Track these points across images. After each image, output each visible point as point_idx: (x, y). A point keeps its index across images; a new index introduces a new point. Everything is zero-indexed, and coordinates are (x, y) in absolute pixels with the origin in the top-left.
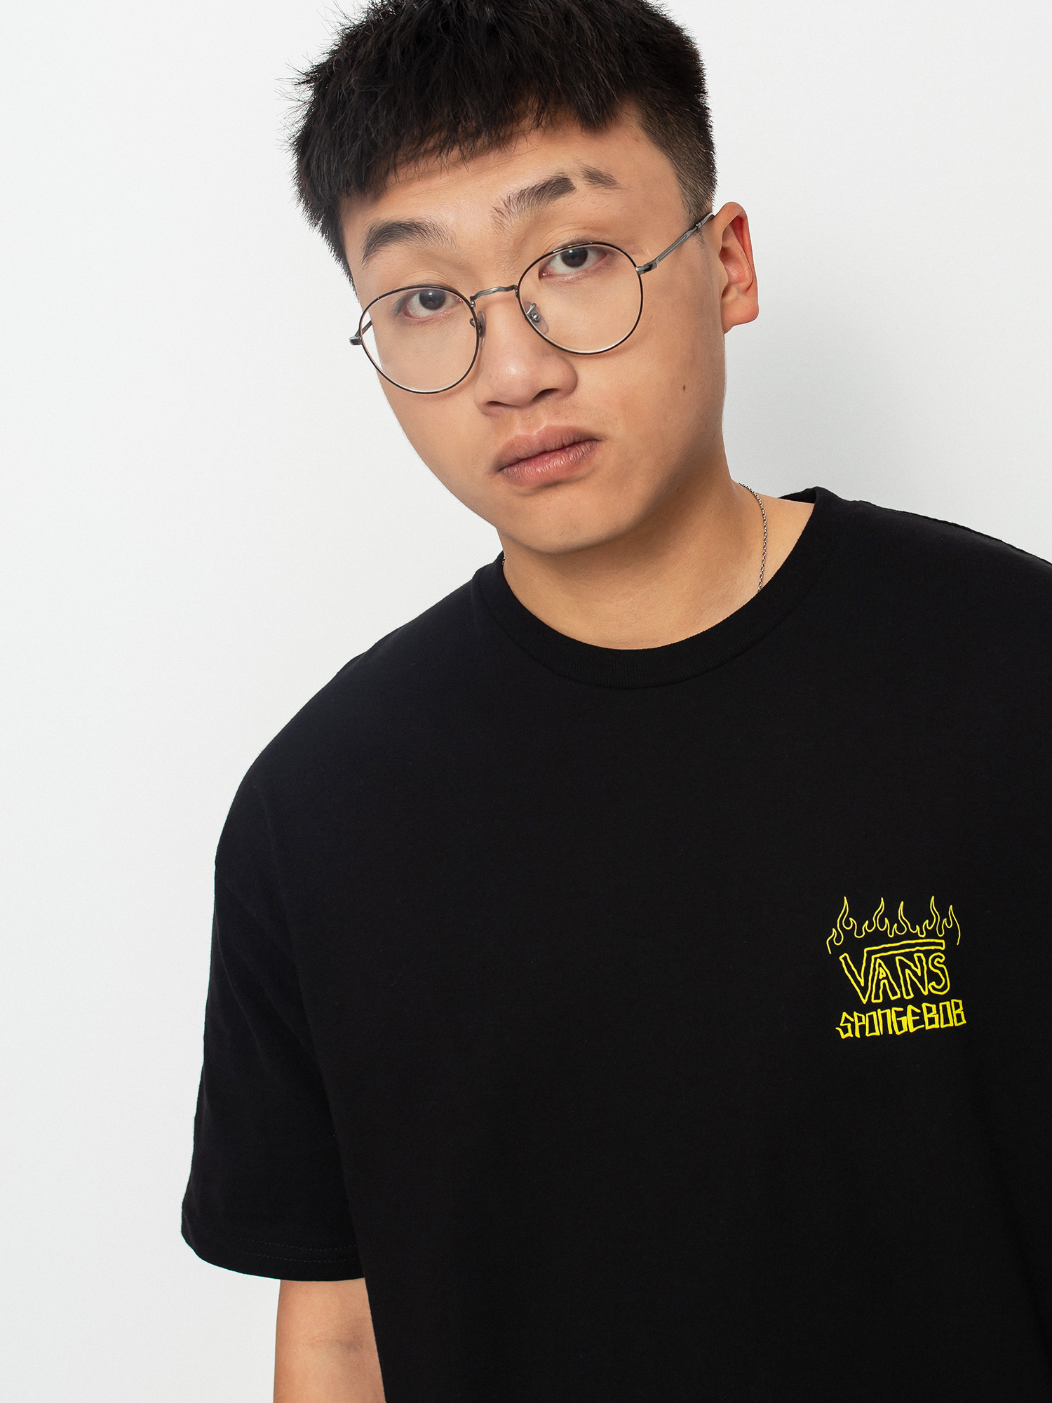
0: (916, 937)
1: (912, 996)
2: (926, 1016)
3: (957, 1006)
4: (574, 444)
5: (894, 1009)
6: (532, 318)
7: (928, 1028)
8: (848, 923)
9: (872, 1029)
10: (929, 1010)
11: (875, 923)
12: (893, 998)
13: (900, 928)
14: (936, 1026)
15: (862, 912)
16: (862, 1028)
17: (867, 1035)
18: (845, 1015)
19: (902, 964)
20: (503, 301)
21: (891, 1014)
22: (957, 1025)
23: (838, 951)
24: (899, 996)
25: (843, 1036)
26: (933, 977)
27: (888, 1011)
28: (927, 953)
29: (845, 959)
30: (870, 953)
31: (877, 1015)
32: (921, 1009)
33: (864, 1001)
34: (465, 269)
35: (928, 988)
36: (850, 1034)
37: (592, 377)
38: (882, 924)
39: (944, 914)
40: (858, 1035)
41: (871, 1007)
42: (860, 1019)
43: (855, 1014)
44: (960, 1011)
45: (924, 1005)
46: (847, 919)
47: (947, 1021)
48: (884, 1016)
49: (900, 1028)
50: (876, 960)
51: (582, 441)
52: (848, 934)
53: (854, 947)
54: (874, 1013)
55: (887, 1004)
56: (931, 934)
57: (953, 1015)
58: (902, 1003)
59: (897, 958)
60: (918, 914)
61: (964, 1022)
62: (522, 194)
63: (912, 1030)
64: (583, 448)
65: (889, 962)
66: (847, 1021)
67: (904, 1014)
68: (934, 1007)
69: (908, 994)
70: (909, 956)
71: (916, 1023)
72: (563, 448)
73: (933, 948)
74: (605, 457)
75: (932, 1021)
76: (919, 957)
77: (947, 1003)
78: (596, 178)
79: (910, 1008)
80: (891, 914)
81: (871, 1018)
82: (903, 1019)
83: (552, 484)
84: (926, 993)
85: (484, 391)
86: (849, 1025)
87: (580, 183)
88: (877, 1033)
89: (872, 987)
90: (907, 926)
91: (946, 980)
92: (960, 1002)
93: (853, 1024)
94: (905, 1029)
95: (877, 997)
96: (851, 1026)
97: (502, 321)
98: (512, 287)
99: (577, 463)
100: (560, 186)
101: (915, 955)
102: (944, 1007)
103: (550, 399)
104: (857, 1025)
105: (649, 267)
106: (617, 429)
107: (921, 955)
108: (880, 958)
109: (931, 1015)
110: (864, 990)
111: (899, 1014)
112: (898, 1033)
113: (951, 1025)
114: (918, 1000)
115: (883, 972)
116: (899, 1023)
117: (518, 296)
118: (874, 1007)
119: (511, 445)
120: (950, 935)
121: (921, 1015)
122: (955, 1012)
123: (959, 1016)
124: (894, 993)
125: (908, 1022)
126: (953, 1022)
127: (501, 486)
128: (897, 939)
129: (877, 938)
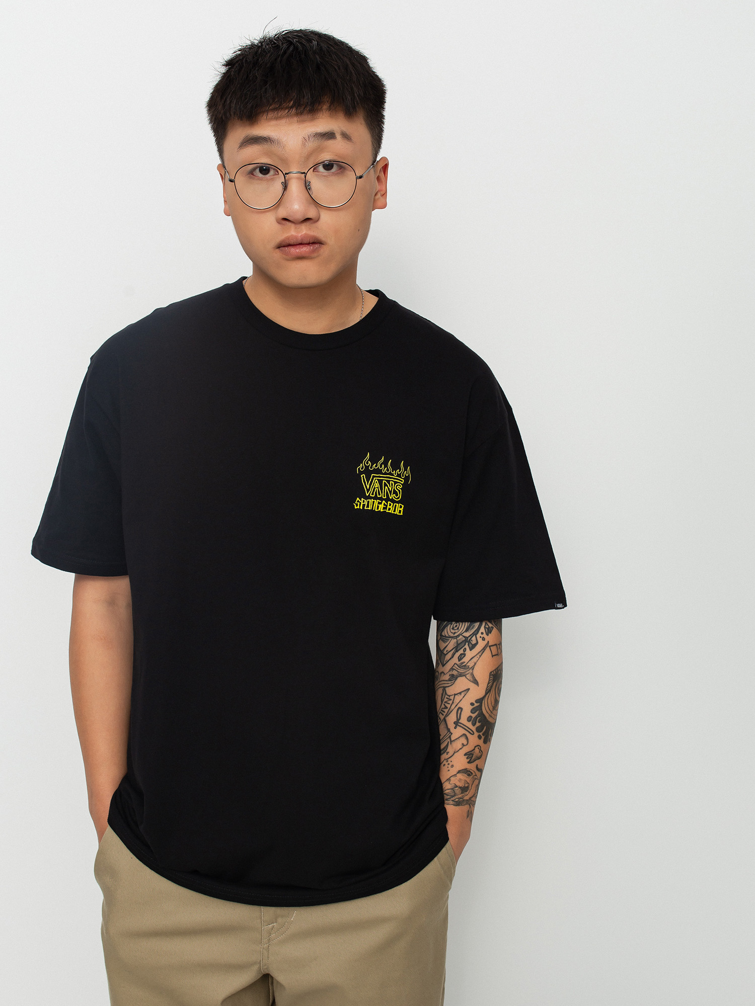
0: (393, 475)
1: (386, 497)
2: (388, 507)
3: (401, 507)
4: (314, 243)
5: (378, 500)
6: (307, 186)
7: (387, 511)
8: (367, 463)
9: (368, 506)
10: (390, 505)
11: (379, 465)
12: (378, 496)
13: (388, 470)
14: (390, 512)
15: (374, 460)
16: (364, 505)
17: (365, 508)
18: (358, 499)
19: (386, 485)
20: (298, 178)
21: (376, 502)
22: (398, 514)
23: (361, 473)
24: (381, 496)
25: (356, 508)
26: (395, 492)
27: (375, 501)
28: (395, 483)
29: (363, 476)
30: (374, 477)
31: (371, 501)
32: (387, 503)
33: (367, 495)
34: (285, 161)
35: (392, 496)
36: (358, 507)
37: (326, 218)
38: (381, 467)
39: (406, 469)
40: (361, 508)
41: (369, 498)
42: (364, 501)
43: (362, 499)
44: (402, 509)
45: (389, 502)
46: (368, 461)
47: (394, 511)
48: (374, 502)
49: (378, 509)
50: (376, 480)
51: (316, 242)
52: (367, 467)
53: (368, 473)
54: (370, 500)
55: (376, 498)
56: (399, 475)
58: (381, 499)
59: (384, 481)
60: (395, 466)
61: (402, 514)
62: (315, 135)
63: (382, 510)
64: (317, 246)
65: (380, 482)
66: (358, 501)
67: (381, 503)
68: (392, 504)
69: (384, 496)
70: (388, 482)
71: (384, 508)
72: (309, 244)
73: (398, 481)
74: (324, 251)
75: (389, 509)
76: (392, 483)
77: (397, 504)
78: (346, 136)
79: (384, 502)
80: (385, 463)
81: (368, 502)
82: (380, 505)
83: (300, 258)
84: (391, 498)
85: (282, 212)
86: (359, 503)
87: (338, 136)
88: (369, 508)
89: (371, 490)
90: (390, 470)
91: (400, 495)
92: (403, 506)
93: (360, 503)
94: (379, 510)
95: (372, 494)
96: (360, 504)
97: (295, 187)
98: (304, 173)
99: (314, 251)
100: (330, 135)
101: (391, 482)
102: (396, 505)
103: (308, 223)
104: (362, 504)
105: (361, 177)
106: (331, 241)
107: (393, 483)
108: (377, 479)
109: (390, 507)
110: (368, 490)
111: (379, 503)
112: (376, 510)
113: (396, 513)
114: (387, 500)
115: (377, 485)
116: (378, 507)
117: (305, 177)
118: (371, 498)
119: (288, 238)
120: (406, 479)
121: (387, 506)
122: (399, 509)
123: (400, 511)
124: (379, 495)
125: (381, 507)
126: (397, 512)
127: (277, 254)
128: (385, 474)
129: (378, 471)
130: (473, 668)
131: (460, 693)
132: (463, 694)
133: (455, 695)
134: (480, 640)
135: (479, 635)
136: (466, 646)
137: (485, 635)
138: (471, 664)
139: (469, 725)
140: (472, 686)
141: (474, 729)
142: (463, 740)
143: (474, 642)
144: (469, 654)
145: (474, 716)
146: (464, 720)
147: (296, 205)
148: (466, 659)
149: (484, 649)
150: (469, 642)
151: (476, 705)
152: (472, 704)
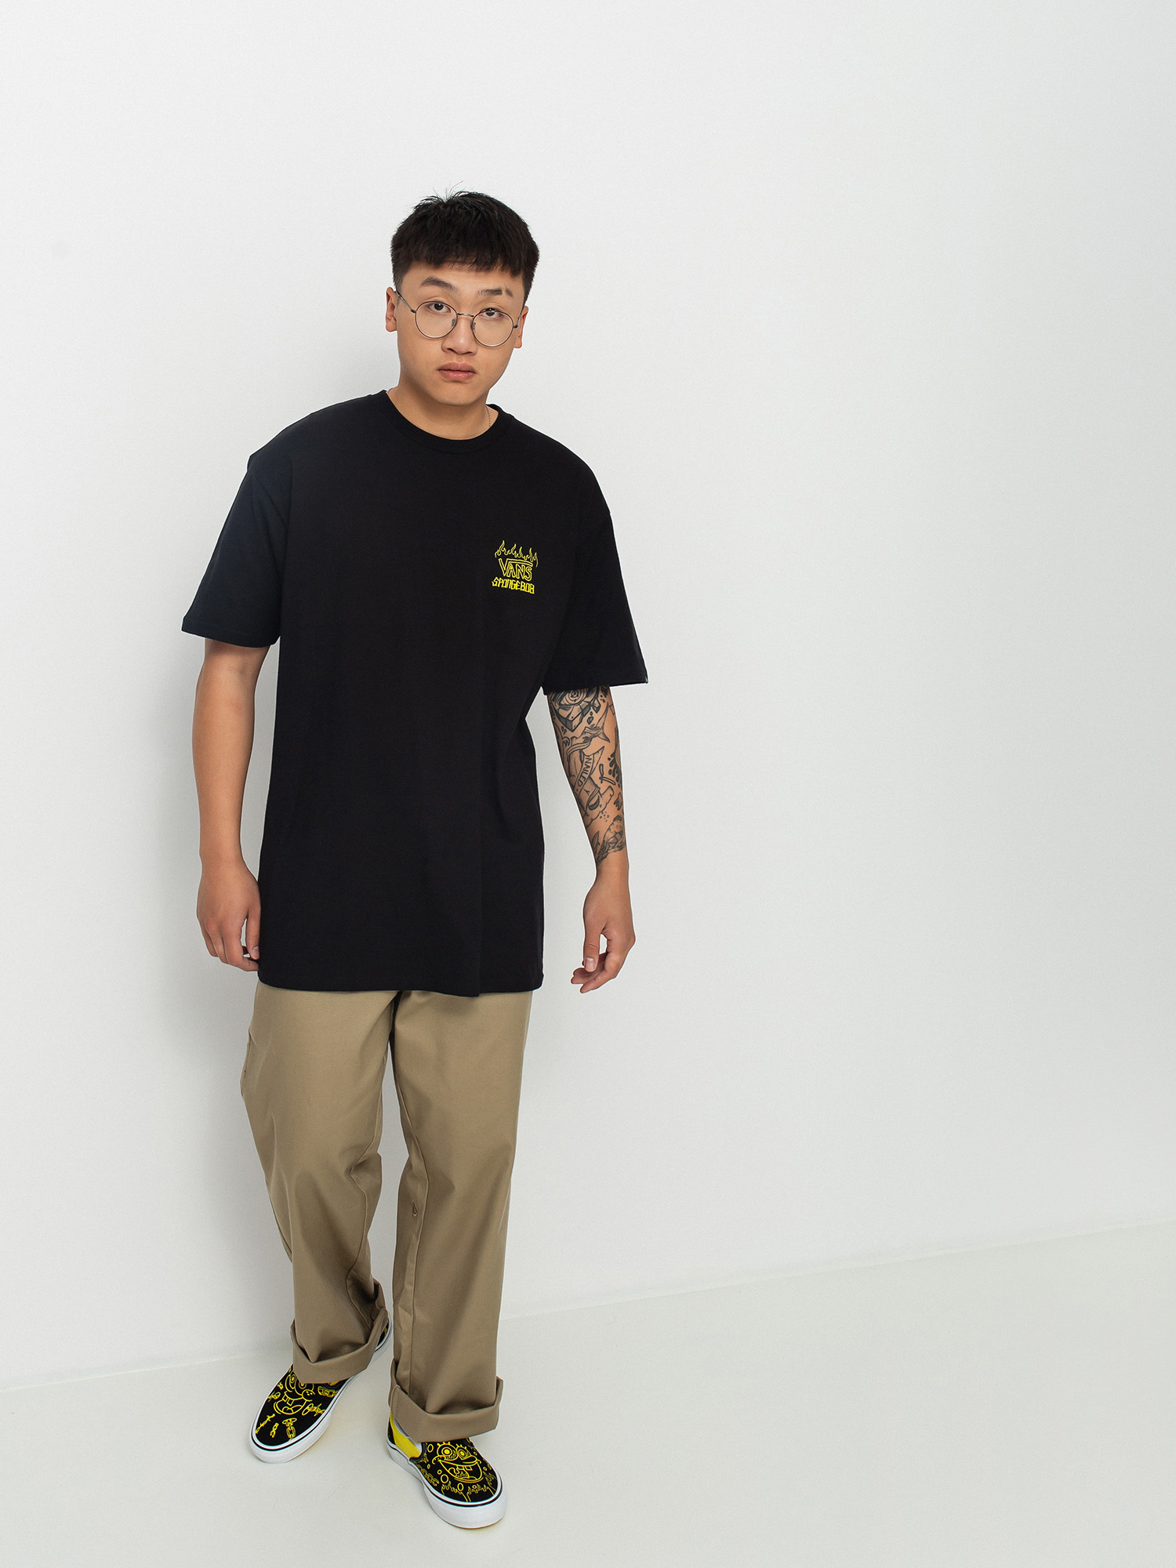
0: (524, 559)
2: (522, 587)
3: (532, 587)
4: (469, 371)
6: (472, 326)
7: (522, 591)
8: (503, 548)
9: (504, 585)
10: (523, 585)
11: (511, 552)
12: (513, 577)
13: (519, 555)
14: (525, 591)
15: (508, 547)
16: (501, 584)
17: (502, 586)
18: (497, 578)
19: (518, 568)
20: (466, 319)
21: (512, 581)
23: (498, 557)
24: (515, 577)
25: (495, 585)
26: (526, 574)
28: (526, 566)
29: (500, 560)
30: (508, 560)
31: (507, 581)
32: (520, 583)
33: (504, 576)
34: (459, 305)
35: (524, 577)
37: (481, 353)
38: (514, 552)
39: (533, 555)
40: (499, 586)
41: (506, 578)
42: (501, 581)
43: (501, 578)
45: (522, 582)
47: (527, 590)
48: (509, 581)
49: (514, 587)
50: (510, 564)
51: (471, 371)
52: (503, 553)
53: (504, 558)
55: (511, 578)
56: (528, 560)
57: (530, 589)
58: (515, 579)
59: (516, 565)
60: (525, 553)
61: (534, 592)
62: (487, 290)
63: (517, 590)
64: (470, 374)
65: (514, 565)
68: (525, 584)
69: (518, 577)
70: (520, 565)
71: (518, 587)
72: (464, 371)
73: (528, 565)
74: (475, 379)
75: (524, 589)
77: (529, 584)
78: (509, 293)
79: (518, 581)
80: (517, 550)
81: (505, 581)
83: (456, 381)
85: (449, 344)
86: (495, 581)
87: (504, 292)
88: (506, 587)
89: (507, 572)
90: (521, 555)
91: (530, 576)
92: (534, 586)
95: (508, 575)
96: (497, 582)
97: (463, 325)
98: (472, 316)
99: (469, 378)
100: (498, 292)
101: (522, 565)
103: (468, 355)
104: (499, 582)
105: (516, 327)
106: (481, 372)
107: (524, 566)
108: (512, 563)
109: (524, 587)
110: (505, 571)
111: (514, 583)
112: (512, 589)
114: (521, 580)
115: (512, 568)
116: (514, 585)
117: (473, 319)
119: (450, 364)
120: (534, 563)
121: (521, 585)
123: (532, 589)
125: (516, 585)
126: (529, 591)
127: (437, 375)
128: (517, 558)
129: (511, 556)
130: (603, 727)
131: (598, 752)
132: (600, 752)
133: (594, 754)
134: (601, 702)
135: (599, 698)
136: (592, 710)
137: (604, 698)
138: (600, 725)
139: (611, 777)
140: (605, 743)
141: (614, 779)
142: (610, 792)
143: (597, 705)
144: (597, 716)
145: (612, 769)
146: (606, 775)
147: (462, 340)
148: (595, 722)
149: (606, 710)
150: (593, 706)
151: (612, 759)
152: (609, 759)
